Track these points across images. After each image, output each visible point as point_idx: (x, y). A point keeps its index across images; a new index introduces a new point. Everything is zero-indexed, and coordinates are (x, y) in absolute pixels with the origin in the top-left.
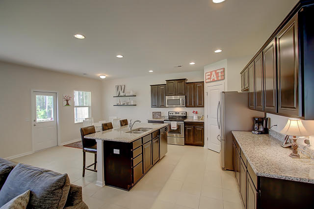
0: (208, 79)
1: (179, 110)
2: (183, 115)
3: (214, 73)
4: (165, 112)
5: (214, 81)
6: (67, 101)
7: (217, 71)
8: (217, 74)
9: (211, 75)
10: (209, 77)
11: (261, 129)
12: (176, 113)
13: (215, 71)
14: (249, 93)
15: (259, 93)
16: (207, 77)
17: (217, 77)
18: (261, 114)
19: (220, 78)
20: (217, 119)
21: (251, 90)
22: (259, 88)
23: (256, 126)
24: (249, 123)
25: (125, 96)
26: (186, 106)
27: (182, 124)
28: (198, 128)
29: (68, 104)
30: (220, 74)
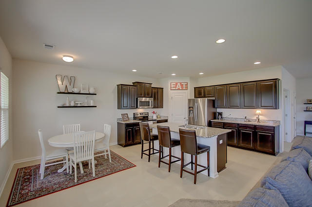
0: (174, 87)
3: (179, 84)
5: (179, 89)
8: (182, 85)
9: (176, 85)
12: (141, 114)
13: (181, 83)
16: (172, 86)
17: (182, 87)
19: (184, 88)
30: (184, 86)
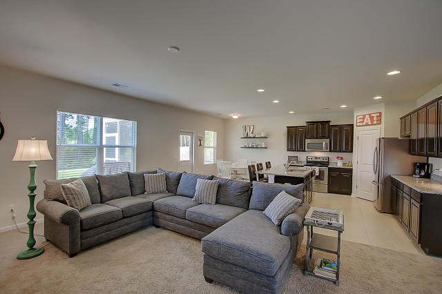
0: (360, 122)
1: (319, 155)
2: (325, 160)
3: (367, 116)
4: (302, 157)
5: (367, 125)
6: (200, 141)
7: (372, 115)
8: (372, 118)
9: (364, 118)
10: (361, 120)
11: (423, 174)
12: (316, 158)
13: (370, 115)
14: (410, 140)
15: (422, 141)
16: (358, 121)
17: (372, 121)
18: (423, 160)
19: (375, 122)
20: (372, 166)
21: (414, 137)
22: (422, 135)
23: (417, 171)
24: (410, 168)
25: (254, 137)
26: (330, 151)
27: (325, 169)
28: (346, 175)
29: (200, 145)
30: (375, 119)
